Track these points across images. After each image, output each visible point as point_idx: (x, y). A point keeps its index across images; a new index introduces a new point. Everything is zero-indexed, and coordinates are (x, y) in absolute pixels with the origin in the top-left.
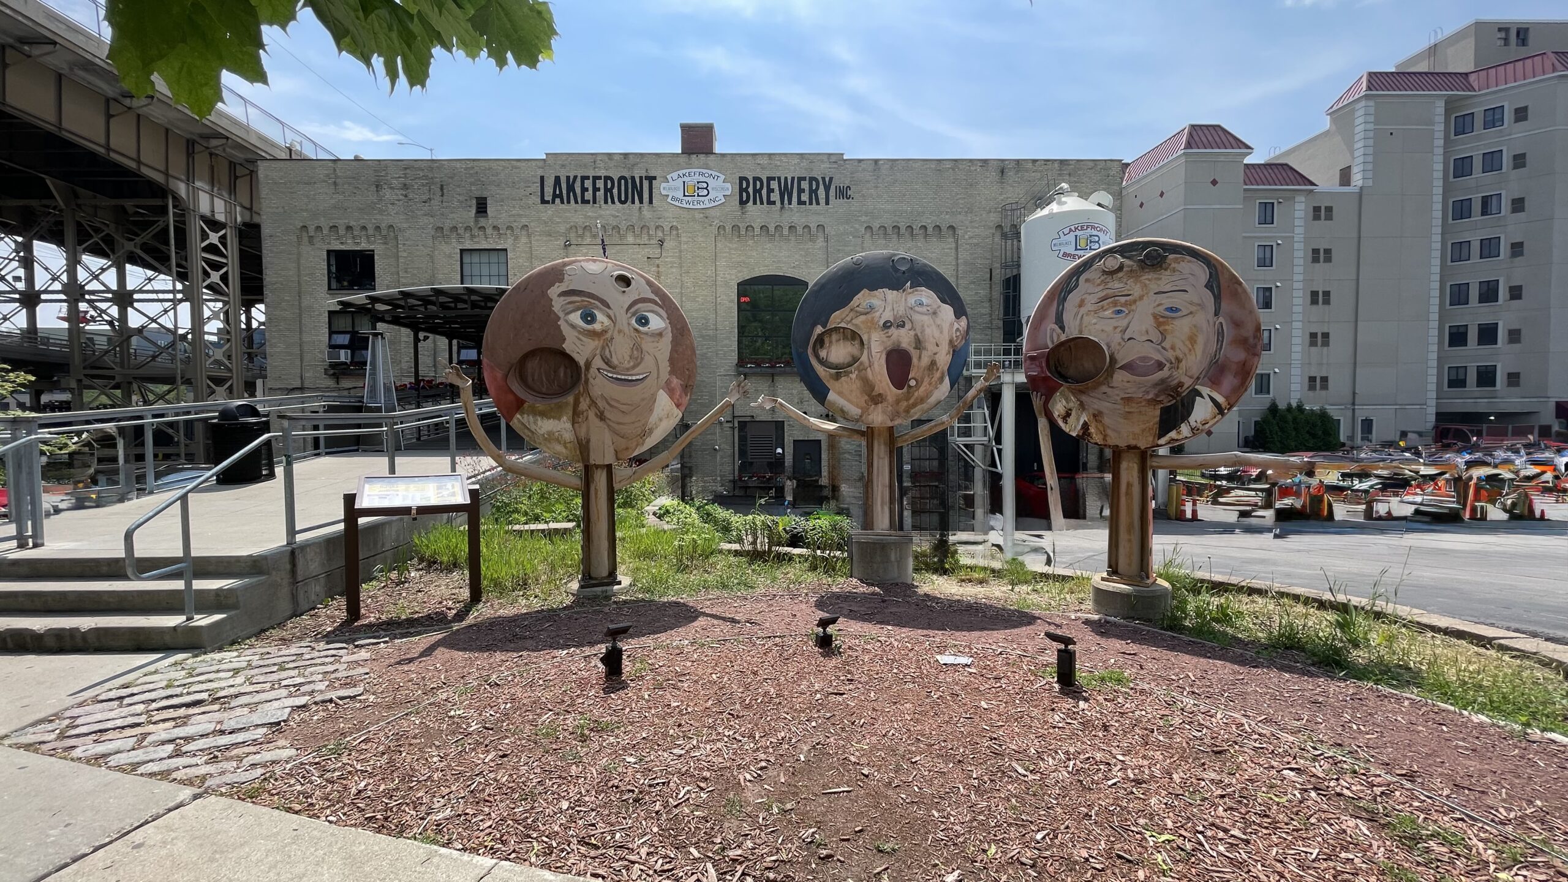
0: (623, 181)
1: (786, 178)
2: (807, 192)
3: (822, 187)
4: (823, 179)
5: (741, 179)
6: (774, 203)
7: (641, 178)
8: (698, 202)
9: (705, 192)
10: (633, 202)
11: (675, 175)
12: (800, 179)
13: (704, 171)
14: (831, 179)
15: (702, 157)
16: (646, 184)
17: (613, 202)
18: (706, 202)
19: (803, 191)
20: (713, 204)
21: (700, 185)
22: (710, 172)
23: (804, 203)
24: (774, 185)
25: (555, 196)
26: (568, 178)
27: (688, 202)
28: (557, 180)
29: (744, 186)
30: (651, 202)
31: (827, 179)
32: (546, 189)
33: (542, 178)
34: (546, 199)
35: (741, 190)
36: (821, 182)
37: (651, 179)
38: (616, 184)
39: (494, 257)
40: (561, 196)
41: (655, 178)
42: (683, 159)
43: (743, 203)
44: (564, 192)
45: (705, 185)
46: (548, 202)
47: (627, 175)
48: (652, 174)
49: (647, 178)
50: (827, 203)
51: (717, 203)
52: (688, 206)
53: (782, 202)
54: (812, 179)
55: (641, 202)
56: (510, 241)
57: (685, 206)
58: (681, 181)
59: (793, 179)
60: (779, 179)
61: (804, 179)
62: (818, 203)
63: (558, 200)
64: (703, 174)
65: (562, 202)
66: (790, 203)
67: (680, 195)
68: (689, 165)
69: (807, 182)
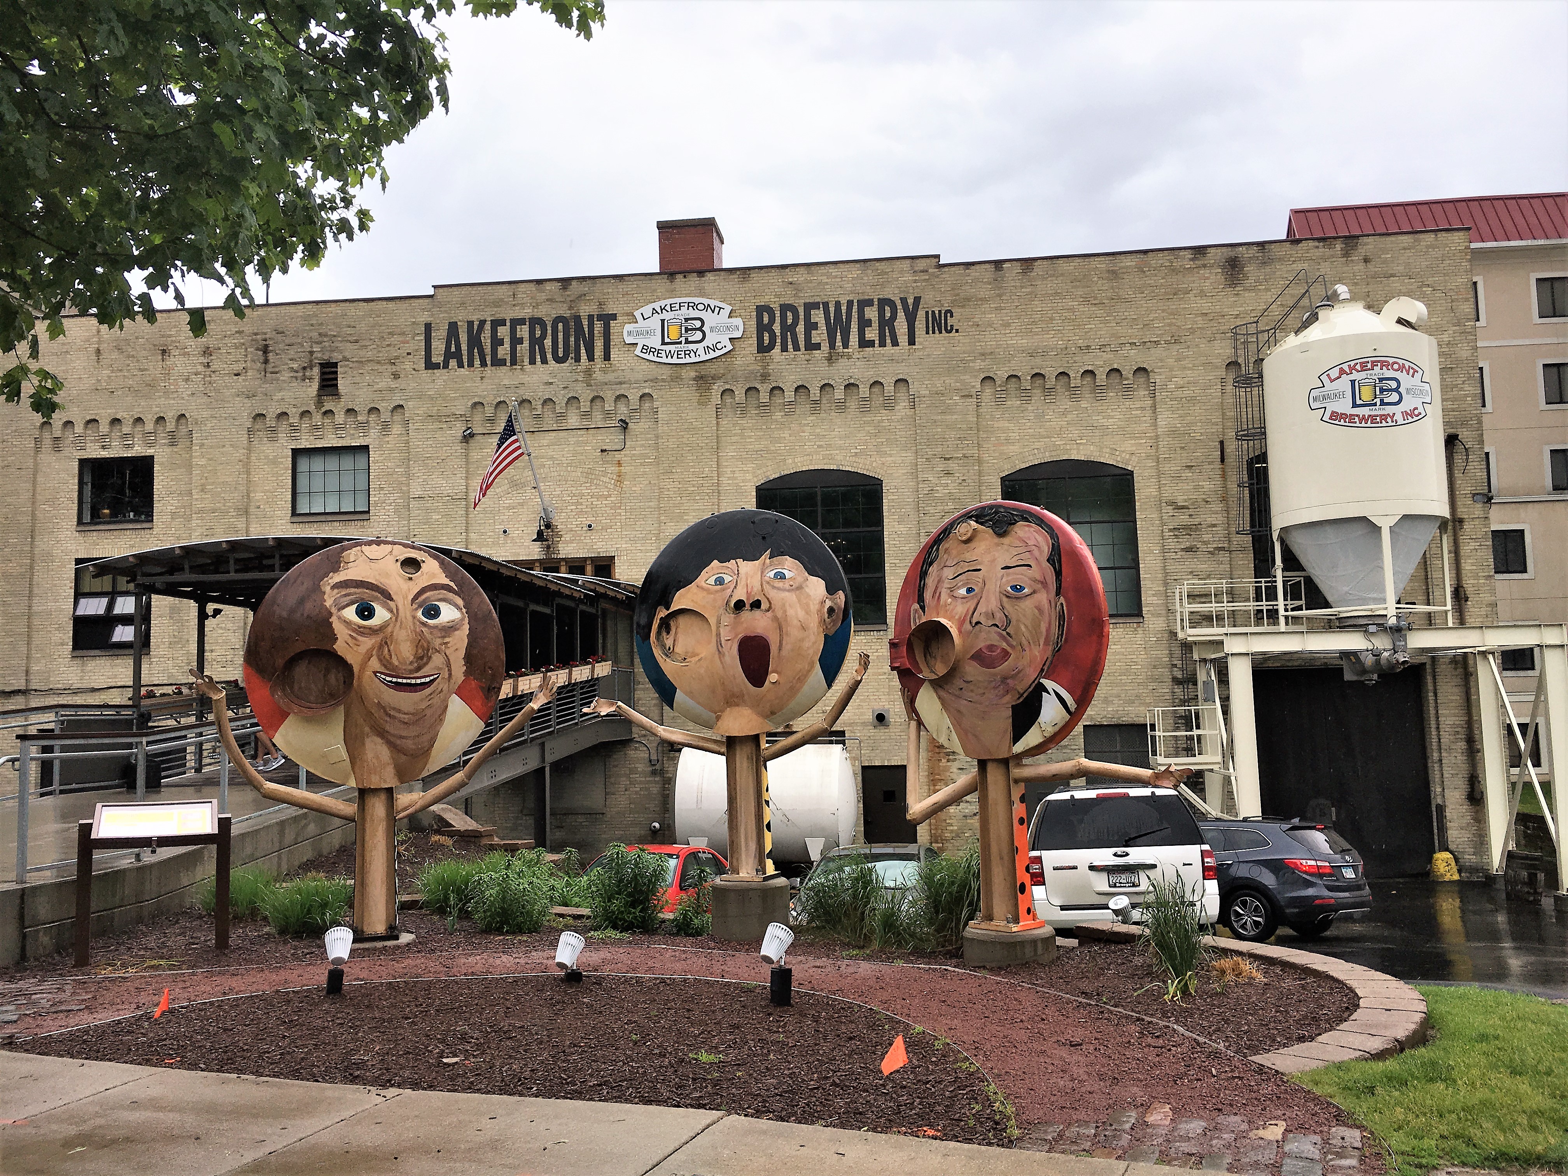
0: (560, 326)
1: (838, 304)
2: (875, 324)
3: (901, 314)
4: (904, 300)
5: (761, 310)
6: (817, 347)
7: (591, 318)
8: (687, 353)
9: (698, 336)
10: (578, 359)
11: (647, 310)
12: (865, 303)
13: (697, 300)
14: (917, 300)
15: (693, 278)
16: (598, 326)
17: (544, 361)
18: (701, 352)
19: (869, 323)
20: (713, 355)
21: (690, 324)
22: (706, 301)
23: (871, 344)
24: (818, 316)
25: (448, 355)
26: (470, 324)
27: (670, 354)
28: (453, 328)
29: (766, 320)
30: (607, 357)
31: (910, 301)
32: (434, 344)
33: (428, 327)
34: (434, 360)
35: (761, 328)
36: (899, 307)
37: (608, 319)
38: (549, 331)
39: (347, 462)
40: (458, 355)
41: (614, 317)
42: (662, 284)
43: (763, 349)
44: (464, 347)
45: (698, 324)
46: (436, 366)
47: (567, 314)
48: (610, 309)
49: (600, 317)
50: (912, 342)
51: (718, 353)
52: (669, 360)
53: (832, 346)
54: (884, 302)
55: (591, 358)
56: (374, 433)
57: (664, 360)
58: (657, 318)
59: (850, 303)
60: (826, 305)
61: (870, 303)
62: (895, 343)
63: (453, 363)
64: (695, 306)
65: (461, 365)
66: (846, 345)
67: (657, 344)
68: (672, 293)
69: (875, 308)
